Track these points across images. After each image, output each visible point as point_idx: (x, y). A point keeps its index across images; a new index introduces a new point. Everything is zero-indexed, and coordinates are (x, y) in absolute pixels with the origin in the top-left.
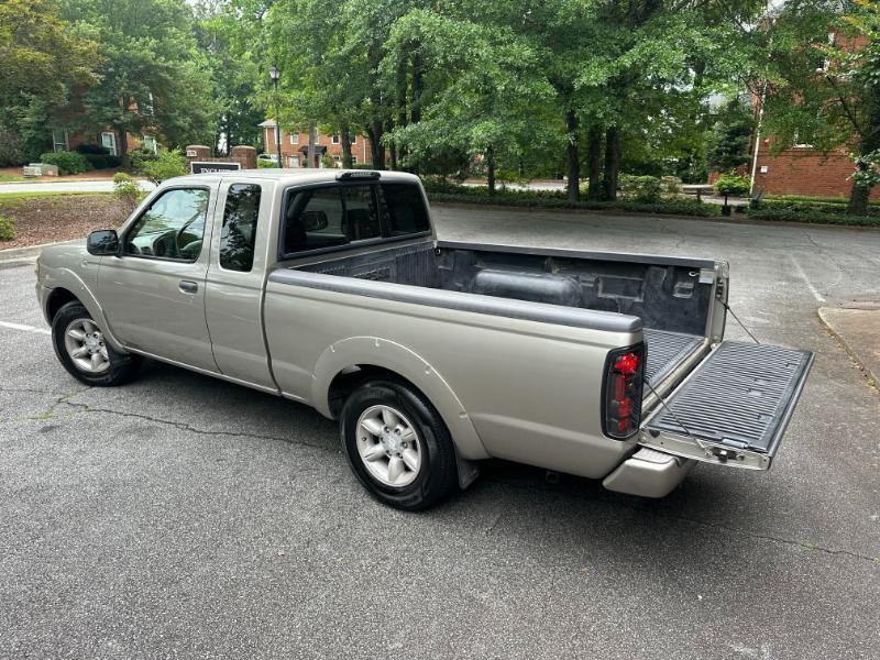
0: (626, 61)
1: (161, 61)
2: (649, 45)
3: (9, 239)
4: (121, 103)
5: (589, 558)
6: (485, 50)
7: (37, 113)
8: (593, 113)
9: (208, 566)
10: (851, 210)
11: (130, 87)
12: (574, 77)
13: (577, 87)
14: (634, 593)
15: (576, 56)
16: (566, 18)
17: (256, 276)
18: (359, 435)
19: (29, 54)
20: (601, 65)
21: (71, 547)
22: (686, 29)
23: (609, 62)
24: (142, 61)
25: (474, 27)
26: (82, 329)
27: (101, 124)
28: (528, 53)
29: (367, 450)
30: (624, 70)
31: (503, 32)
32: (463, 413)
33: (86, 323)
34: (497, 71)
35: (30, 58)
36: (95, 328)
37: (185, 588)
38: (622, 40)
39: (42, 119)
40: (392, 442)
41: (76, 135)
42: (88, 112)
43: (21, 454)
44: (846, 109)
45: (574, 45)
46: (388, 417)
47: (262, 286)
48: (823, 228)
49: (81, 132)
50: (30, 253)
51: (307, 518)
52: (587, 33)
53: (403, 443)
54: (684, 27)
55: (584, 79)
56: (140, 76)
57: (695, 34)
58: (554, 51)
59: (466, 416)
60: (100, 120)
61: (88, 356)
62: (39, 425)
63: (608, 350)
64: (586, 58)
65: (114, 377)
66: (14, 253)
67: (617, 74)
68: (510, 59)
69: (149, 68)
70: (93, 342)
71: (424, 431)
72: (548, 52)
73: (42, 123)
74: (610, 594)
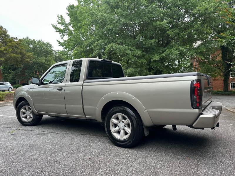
0: (164, 55)
1: (46, 63)
2: (169, 51)
3: (3, 101)
4: (35, 72)
5: (188, 157)
6: (129, 52)
7: (13, 75)
8: (157, 67)
9: (66, 162)
10: (224, 91)
11: (38, 69)
12: (151, 58)
13: (152, 61)
14: (207, 164)
15: (151, 54)
16: (148, 45)
17: (80, 83)
18: (111, 124)
19: (15, 55)
20: (157, 55)
21: (21, 159)
22: (178, 47)
23: (160, 55)
24: (41, 62)
25: (126, 47)
26: (25, 109)
27: (29, 78)
28: (140, 52)
29: (113, 129)
30: (163, 57)
31: (133, 48)
32: (145, 110)
33: (27, 107)
34: (132, 57)
35: (15, 56)
36: (29, 108)
37: (59, 167)
38: (162, 50)
39: (14, 77)
40: (121, 125)
41: (22, 80)
42: (26, 75)
43: (5, 140)
44: (218, 67)
45: (150, 51)
46: (120, 117)
47: (82, 85)
48: (221, 95)
49: (24, 80)
50: (8, 103)
51: (96, 150)
52: (153, 49)
53: (125, 125)
54: (177, 46)
55: (154, 59)
56: (40, 66)
57: (180, 48)
58: (146, 53)
59: (146, 111)
60: (29, 77)
61: (26, 117)
62: (10, 134)
63: (191, 81)
64: (154, 54)
65: (33, 123)
66: (4, 103)
67: (162, 58)
68: (135, 54)
69: (43, 64)
70: (28, 113)
71: (132, 118)
72: (144, 53)
73: (14, 78)
74: (199, 164)
